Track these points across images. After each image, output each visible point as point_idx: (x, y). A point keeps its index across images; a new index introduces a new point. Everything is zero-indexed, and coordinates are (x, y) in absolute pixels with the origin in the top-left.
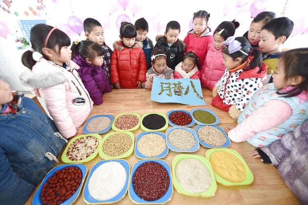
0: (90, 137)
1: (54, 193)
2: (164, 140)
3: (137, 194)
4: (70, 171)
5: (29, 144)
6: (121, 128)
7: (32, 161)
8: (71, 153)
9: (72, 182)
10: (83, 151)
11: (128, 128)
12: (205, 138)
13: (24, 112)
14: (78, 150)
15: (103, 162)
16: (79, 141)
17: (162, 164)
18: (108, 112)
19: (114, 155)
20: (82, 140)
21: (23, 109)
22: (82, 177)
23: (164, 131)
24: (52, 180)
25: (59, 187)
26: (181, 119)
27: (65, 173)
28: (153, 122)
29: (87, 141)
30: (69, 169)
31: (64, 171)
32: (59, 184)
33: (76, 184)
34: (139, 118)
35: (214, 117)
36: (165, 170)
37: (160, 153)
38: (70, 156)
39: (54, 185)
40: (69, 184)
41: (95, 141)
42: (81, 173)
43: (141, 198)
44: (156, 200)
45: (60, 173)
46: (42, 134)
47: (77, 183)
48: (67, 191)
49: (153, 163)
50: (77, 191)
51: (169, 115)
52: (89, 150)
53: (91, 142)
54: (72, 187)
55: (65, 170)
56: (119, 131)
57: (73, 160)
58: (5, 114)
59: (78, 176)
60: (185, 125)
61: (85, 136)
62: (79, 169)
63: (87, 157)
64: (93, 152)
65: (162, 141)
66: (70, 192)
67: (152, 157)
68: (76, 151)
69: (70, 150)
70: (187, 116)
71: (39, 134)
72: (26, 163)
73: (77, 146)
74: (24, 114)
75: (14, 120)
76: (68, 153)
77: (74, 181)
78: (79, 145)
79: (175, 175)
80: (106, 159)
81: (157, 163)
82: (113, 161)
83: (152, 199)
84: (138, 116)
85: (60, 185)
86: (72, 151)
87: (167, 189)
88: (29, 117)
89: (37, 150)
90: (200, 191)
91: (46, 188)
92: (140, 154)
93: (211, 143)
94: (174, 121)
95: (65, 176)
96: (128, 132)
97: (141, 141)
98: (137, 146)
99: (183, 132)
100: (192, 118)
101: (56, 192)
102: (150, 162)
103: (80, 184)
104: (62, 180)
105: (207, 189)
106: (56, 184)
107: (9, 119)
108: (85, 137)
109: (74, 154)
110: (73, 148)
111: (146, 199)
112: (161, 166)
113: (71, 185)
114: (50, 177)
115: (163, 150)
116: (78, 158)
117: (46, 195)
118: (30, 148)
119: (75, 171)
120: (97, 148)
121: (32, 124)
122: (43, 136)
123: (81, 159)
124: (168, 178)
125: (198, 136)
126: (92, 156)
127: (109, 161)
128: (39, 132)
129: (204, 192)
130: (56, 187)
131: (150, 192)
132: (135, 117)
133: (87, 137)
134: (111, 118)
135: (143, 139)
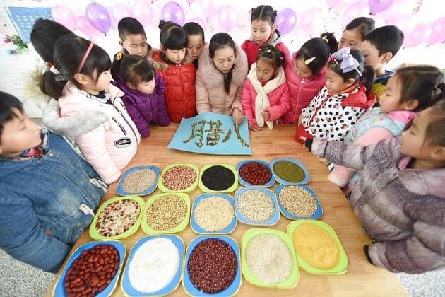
0: (128, 200)
1: (82, 283)
2: (232, 207)
3: (194, 284)
4: (102, 252)
5: (59, 195)
6: (171, 188)
7: (64, 215)
8: (101, 225)
9: (106, 267)
10: (119, 222)
11: (182, 188)
12: (289, 204)
13: (51, 155)
14: (112, 220)
15: (148, 238)
16: (112, 207)
17: (228, 242)
18: (153, 162)
19: (162, 228)
20: (117, 205)
21: (50, 151)
22: (119, 261)
23: (233, 193)
24: (78, 264)
25: (89, 274)
26: (256, 174)
27: (95, 253)
28: (217, 179)
29: (124, 207)
30: (101, 249)
31: (94, 251)
32: (88, 270)
33: (112, 270)
34: (197, 172)
35: (303, 171)
36: (232, 250)
37: (226, 225)
38: (100, 230)
39: (82, 273)
40: (102, 270)
41: (135, 208)
42: (118, 254)
43: (200, 290)
44: (218, 292)
45: (89, 255)
46: (74, 183)
47: (113, 268)
48: (100, 280)
49: (215, 241)
50: (113, 280)
51: (240, 168)
52: (127, 221)
53: (129, 209)
54: (107, 274)
55: (96, 250)
56: (168, 192)
57: (105, 235)
58: (30, 158)
59: (114, 259)
60: (262, 183)
61: (120, 199)
62: (115, 248)
63: (125, 230)
64: (133, 224)
65: (229, 209)
66: (105, 281)
67: (215, 232)
68: (110, 223)
69: (101, 221)
70: (265, 170)
71: (70, 182)
72: (56, 217)
73: (109, 215)
74: (51, 157)
75: (40, 165)
76: (98, 225)
77: (108, 266)
78: (113, 213)
79: (246, 258)
80: (151, 235)
81: (221, 241)
82: (161, 237)
83: (214, 291)
84: (196, 169)
85: (89, 272)
86: (104, 222)
87: (234, 277)
88: (58, 161)
89: (69, 202)
90: (277, 280)
91: (71, 275)
92: (197, 227)
93: (297, 212)
94: (247, 178)
95: (96, 260)
96: (181, 194)
97: (200, 208)
98: (194, 215)
99: (259, 195)
100: (271, 173)
101: (85, 281)
102: (212, 239)
103: (117, 270)
104: (92, 265)
105: (286, 279)
106: (84, 270)
107: (34, 164)
108: (121, 201)
109: (106, 226)
110: (105, 218)
111: (207, 291)
112: (227, 245)
113: (104, 271)
114: (75, 260)
115: (230, 222)
116: (113, 232)
117: (71, 286)
118: (60, 200)
119: (110, 252)
120: (138, 217)
121: (62, 171)
122: (76, 184)
123: (117, 234)
124: (236, 262)
125: (279, 200)
126: (132, 230)
127: (156, 237)
128: (71, 180)
129: (283, 282)
130: (84, 274)
131: (211, 281)
132: (191, 171)
133: (124, 201)
134: (157, 171)
135: (202, 205)
